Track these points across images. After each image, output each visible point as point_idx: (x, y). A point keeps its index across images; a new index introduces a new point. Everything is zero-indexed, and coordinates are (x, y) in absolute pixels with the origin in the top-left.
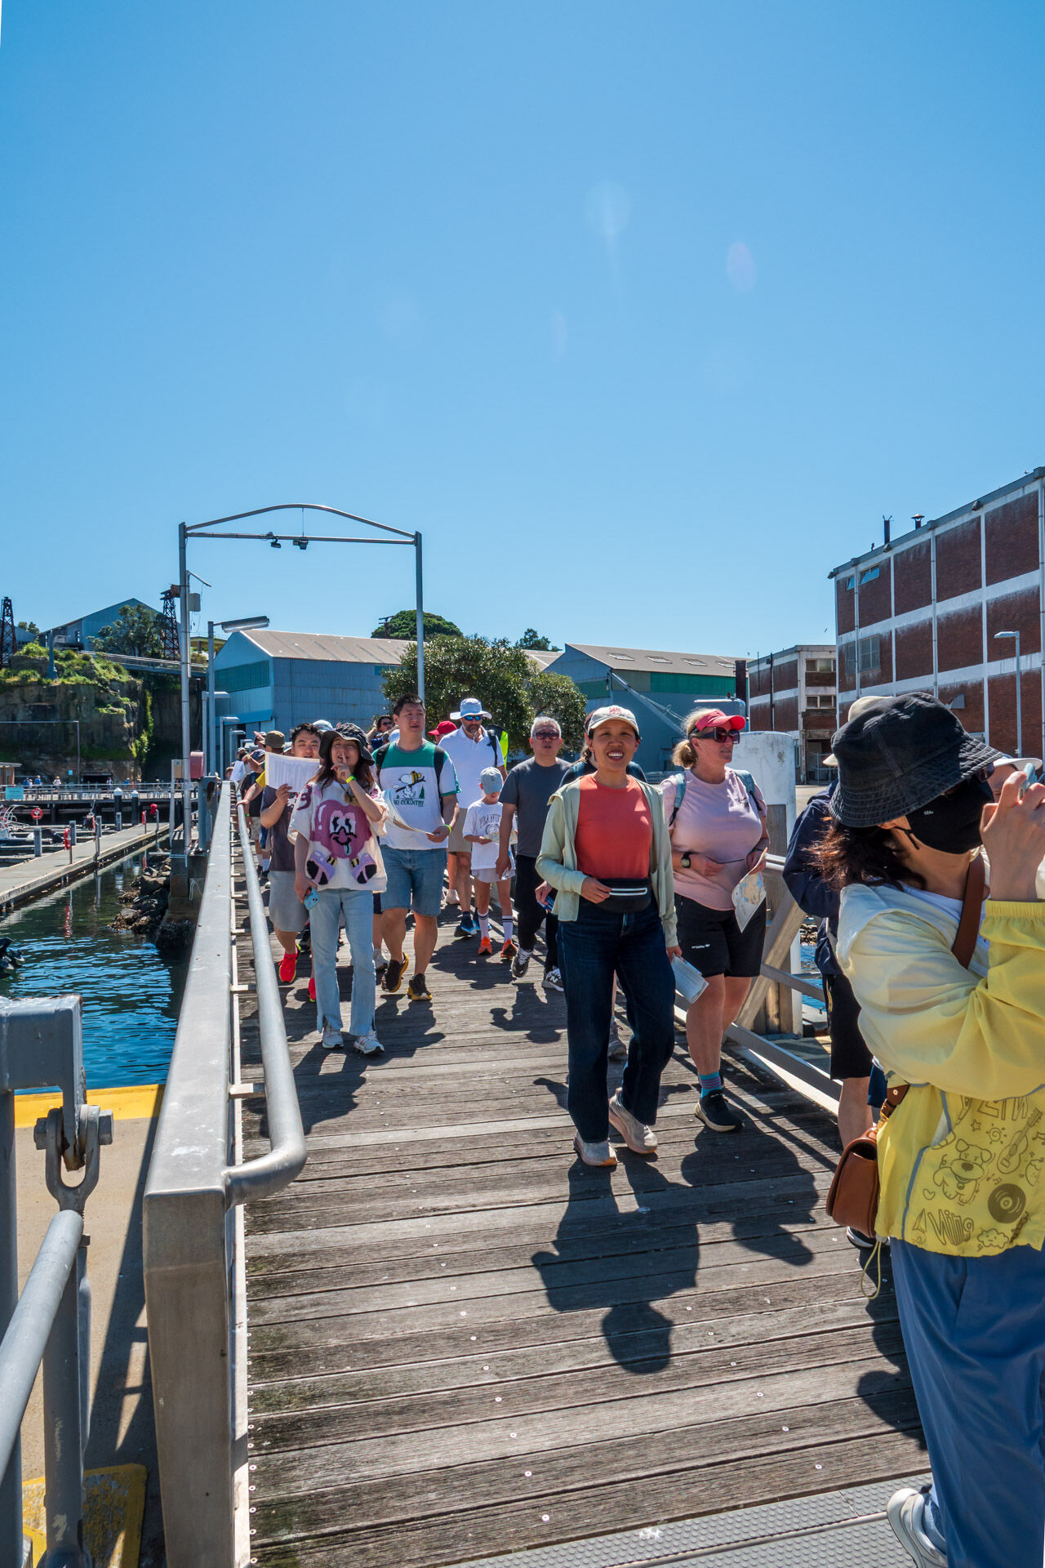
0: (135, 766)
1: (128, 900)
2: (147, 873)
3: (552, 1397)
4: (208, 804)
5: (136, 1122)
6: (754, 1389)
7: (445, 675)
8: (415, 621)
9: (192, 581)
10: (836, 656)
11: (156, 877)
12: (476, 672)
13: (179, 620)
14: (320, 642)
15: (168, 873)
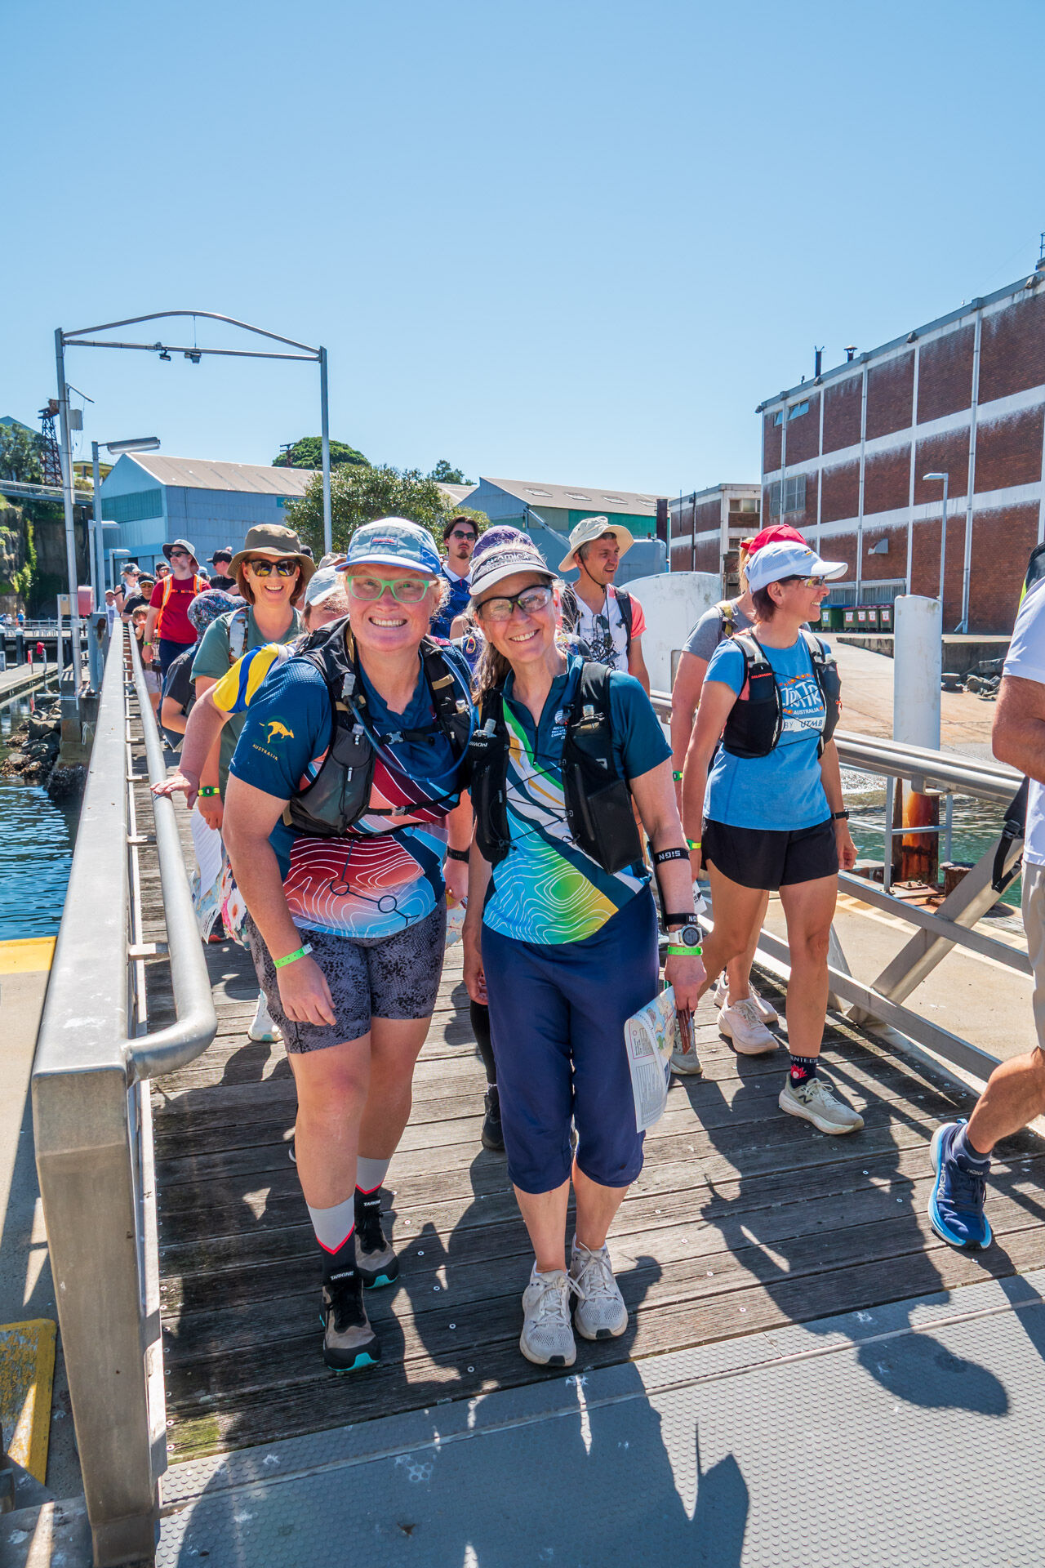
0: (18, 601)
1: (15, 744)
2: (36, 716)
3: (477, 1250)
4: (100, 642)
5: (33, 975)
6: (678, 1236)
7: (352, 508)
8: (319, 449)
9: (72, 395)
10: (760, 496)
11: (46, 720)
12: (386, 505)
13: (59, 442)
14: (216, 469)
15: (59, 716)
